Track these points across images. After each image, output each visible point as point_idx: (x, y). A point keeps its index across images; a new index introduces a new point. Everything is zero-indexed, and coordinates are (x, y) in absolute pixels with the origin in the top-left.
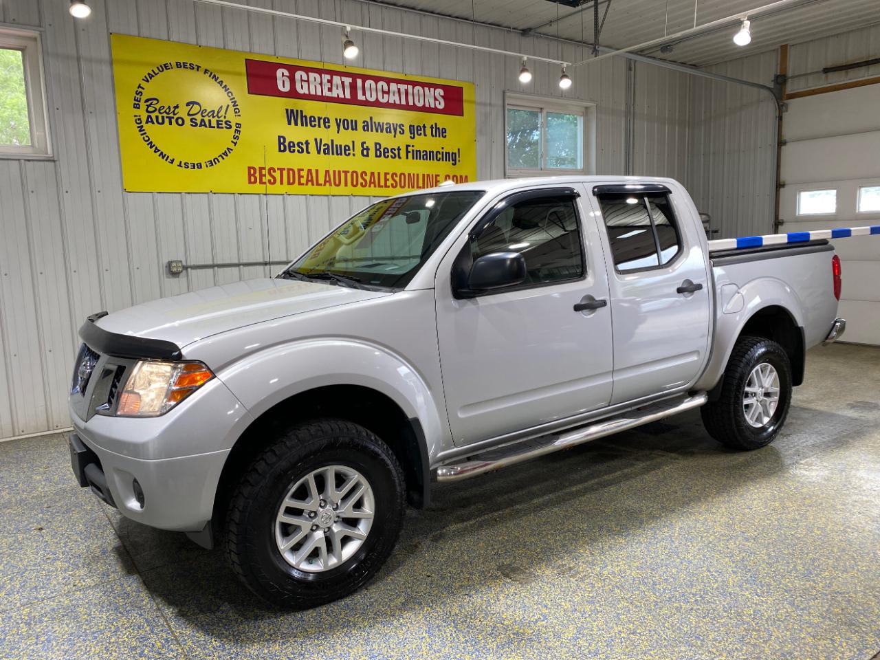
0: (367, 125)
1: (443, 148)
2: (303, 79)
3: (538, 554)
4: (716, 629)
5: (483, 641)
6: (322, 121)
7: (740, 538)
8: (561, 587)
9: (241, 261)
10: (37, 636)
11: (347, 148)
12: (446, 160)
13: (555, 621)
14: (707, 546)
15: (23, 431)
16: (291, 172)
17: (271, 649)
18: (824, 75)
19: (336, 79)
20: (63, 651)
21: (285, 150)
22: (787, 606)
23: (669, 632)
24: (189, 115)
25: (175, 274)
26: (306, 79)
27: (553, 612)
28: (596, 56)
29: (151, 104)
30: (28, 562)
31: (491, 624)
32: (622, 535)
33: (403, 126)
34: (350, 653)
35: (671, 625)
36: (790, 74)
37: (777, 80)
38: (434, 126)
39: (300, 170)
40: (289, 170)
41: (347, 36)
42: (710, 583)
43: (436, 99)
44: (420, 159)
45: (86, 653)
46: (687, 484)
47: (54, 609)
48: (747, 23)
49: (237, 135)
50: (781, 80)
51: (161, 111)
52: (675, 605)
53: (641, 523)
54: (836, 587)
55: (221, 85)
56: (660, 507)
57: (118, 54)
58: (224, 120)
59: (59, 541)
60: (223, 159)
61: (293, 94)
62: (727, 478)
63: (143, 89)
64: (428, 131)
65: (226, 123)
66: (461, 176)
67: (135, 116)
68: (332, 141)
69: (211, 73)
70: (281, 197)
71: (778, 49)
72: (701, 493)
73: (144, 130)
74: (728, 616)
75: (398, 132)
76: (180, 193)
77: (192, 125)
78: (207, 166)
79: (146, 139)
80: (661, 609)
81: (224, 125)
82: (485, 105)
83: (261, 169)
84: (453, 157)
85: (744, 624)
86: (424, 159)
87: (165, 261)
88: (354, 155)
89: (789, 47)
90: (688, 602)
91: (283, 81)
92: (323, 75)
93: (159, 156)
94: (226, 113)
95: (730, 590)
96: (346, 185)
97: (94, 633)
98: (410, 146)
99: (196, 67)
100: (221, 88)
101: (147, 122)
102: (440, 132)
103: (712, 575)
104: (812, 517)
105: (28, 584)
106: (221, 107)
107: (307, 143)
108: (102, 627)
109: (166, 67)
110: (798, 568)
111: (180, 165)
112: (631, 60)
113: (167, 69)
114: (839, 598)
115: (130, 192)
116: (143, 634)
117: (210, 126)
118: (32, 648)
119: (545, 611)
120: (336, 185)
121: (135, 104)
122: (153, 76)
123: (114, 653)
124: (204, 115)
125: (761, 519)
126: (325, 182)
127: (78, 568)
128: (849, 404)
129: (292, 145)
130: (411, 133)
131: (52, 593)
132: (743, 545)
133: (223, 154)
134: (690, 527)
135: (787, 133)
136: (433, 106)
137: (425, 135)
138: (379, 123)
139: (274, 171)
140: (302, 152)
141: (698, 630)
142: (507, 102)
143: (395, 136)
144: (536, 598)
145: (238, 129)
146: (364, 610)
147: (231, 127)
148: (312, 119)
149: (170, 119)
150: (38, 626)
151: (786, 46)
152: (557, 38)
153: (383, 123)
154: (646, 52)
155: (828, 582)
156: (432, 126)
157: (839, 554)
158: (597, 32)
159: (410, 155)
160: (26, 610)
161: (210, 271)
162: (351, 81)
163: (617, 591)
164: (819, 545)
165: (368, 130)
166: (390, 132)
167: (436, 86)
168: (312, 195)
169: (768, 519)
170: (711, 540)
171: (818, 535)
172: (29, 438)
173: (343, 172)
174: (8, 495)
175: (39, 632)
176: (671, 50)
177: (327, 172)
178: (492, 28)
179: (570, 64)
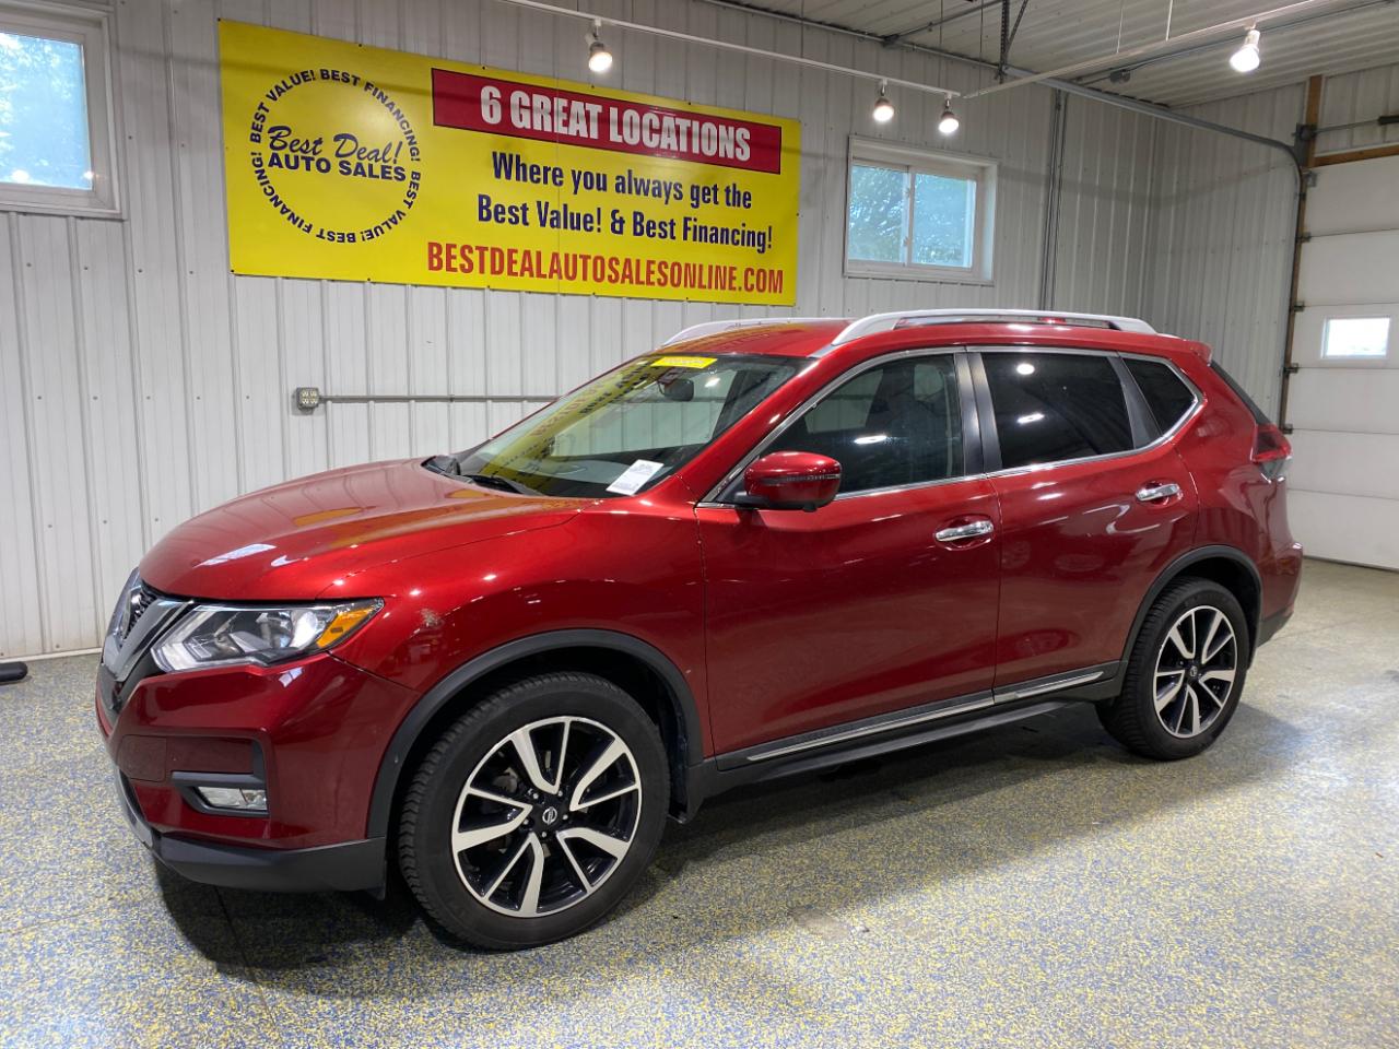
0: (623, 184)
1: (744, 225)
2: (524, 104)
3: (857, 891)
4: (1142, 1037)
5: (754, 1031)
6: (550, 174)
7: (1193, 886)
8: (891, 949)
9: (413, 394)
10: (43, 977)
11: (588, 219)
12: (748, 244)
13: (875, 1006)
14: (1137, 894)
15: (58, 647)
16: (497, 254)
17: (410, 1022)
18: (1379, 129)
19: (577, 107)
20: (81, 1005)
21: (488, 218)
22: (1265, 1005)
23: (1064, 1036)
24: (338, 155)
25: (306, 410)
26: (528, 105)
27: (873, 990)
28: (1001, 83)
29: (278, 135)
30: (43, 856)
31: (770, 1004)
32: (998, 869)
33: (681, 186)
34: (537, 1037)
35: (1067, 1024)
36: (1323, 123)
37: (1301, 133)
38: (731, 188)
39: (511, 252)
40: (494, 250)
41: (595, 36)
42: (1137, 957)
43: (736, 145)
44: (706, 241)
45: (115, 1011)
46: (1110, 789)
47: (73, 936)
48: (1255, 35)
49: (412, 190)
50: (1307, 133)
51: (295, 148)
52: (1077, 991)
53: (1031, 849)
54: (1349, 979)
55: (391, 109)
56: (1063, 825)
57: (230, 52)
58: (394, 166)
59: (95, 824)
60: (390, 228)
61: (505, 128)
62: (1178, 783)
63: (267, 111)
64: (721, 196)
65: (396, 170)
66: (772, 272)
67: (253, 154)
68: (565, 206)
69: (376, 89)
70: (480, 292)
71: (1304, 83)
72: (1132, 806)
73: (266, 177)
74: (1164, 1016)
75: (671, 196)
76: (320, 280)
77: (341, 172)
78: (364, 239)
79: (269, 191)
80: (1053, 995)
81: (393, 174)
82: (816, 156)
83: (449, 247)
84: (758, 240)
85: (1190, 1031)
86: (712, 241)
87: (292, 388)
88: (599, 230)
89: (1324, 80)
90: (1100, 988)
91: (491, 107)
92: (555, 99)
93: (289, 219)
94: (396, 155)
95: (1170, 972)
96: (585, 278)
97: (133, 978)
98: (690, 219)
99: (352, 79)
100: (390, 114)
101: (271, 164)
102: (739, 199)
103: (1141, 945)
104: (1314, 859)
105: (37, 894)
106: (390, 145)
107: (525, 208)
108: (146, 970)
109: (305, 76)
110: (1287, 941)
111: (321, 236)
112: (1060, 91)
113: (305, 80)
114: (1354, 998)
115: (240, 275)
116: (209, 984)
117: (371, 175)
118: (31, 996)
119: (861, 988)
120: (568, 278)
121: (253, 134)
122: (283, 91)
123: (160, 1014)
124: (362, 156)
125: (1230, 855)
126: (552, 271)
127: (119, 870)
128: (1390, 672)
129: (500, 209)
130: (692, 198)
131: (74, 908)
132: (1198, 898)
133: (390, 220)
134: (1110, 861)
135: (1312, 222)
136: (730, 156)
137: (716, 202)
138: (642, 181)
139: (471, 251)
140: (517, 221)
141: (1113, 1036)
142: (851, 155)
143: (667, 202)
144: (848, 965)
145: (416, 181)
146: (566, 967)
147: (404, 177)
148: (535, 169)
149: (308, 160)
150: (45, 962)
151: (1320, 77)
152: (939, 52)
153: (649, 181)
154: (1084, 81)
155: (1336, 968)
156: (728, 188)
157: (1358, 921)
158: (1005, 43)
159: (690, 234)
160: (30, 934)
161: (363, 406)
162: (600, 111)
163: (982, 961)
164: (1326, 905)
165: (623, 191)
166: (660, 195)
167: (737, 124)
168: (530, 292)
169: (1241, 857)
170: (1144, 885)
171: (1325, 889)
172: (67, 657)
173: (581, 256)
174: (24, 747)
175: (49, 971)
176: (1127, 78)
177: (555, 256)
178: (834, 33)
179: (958, 94)
